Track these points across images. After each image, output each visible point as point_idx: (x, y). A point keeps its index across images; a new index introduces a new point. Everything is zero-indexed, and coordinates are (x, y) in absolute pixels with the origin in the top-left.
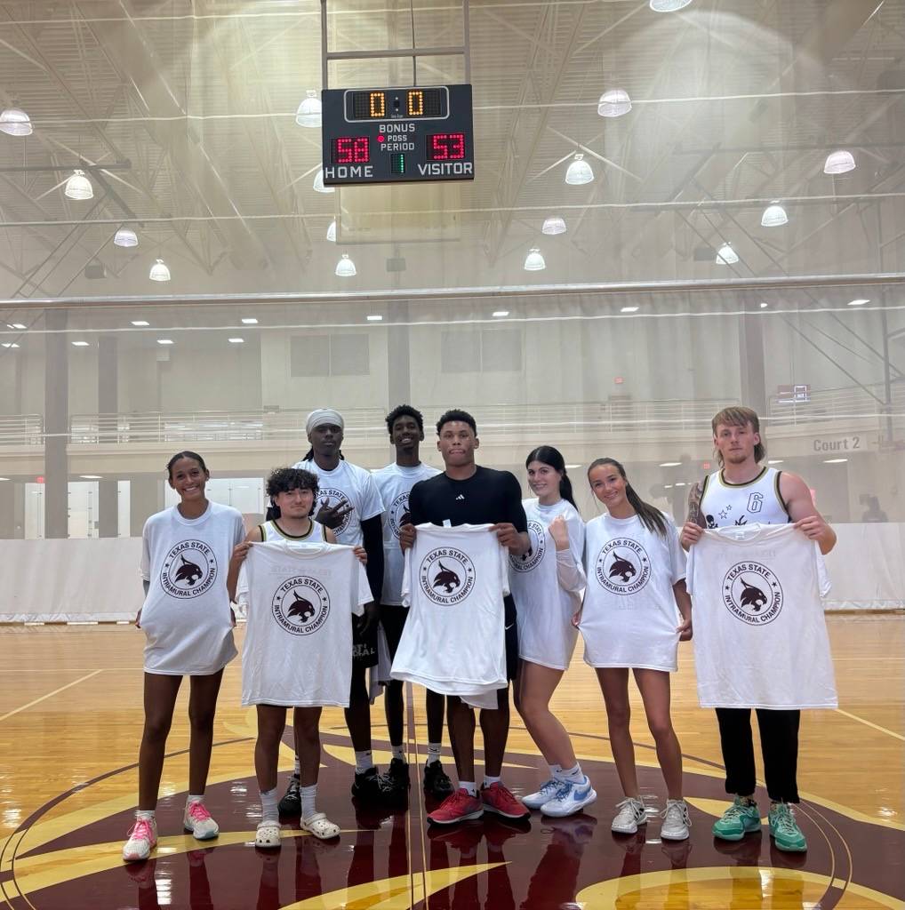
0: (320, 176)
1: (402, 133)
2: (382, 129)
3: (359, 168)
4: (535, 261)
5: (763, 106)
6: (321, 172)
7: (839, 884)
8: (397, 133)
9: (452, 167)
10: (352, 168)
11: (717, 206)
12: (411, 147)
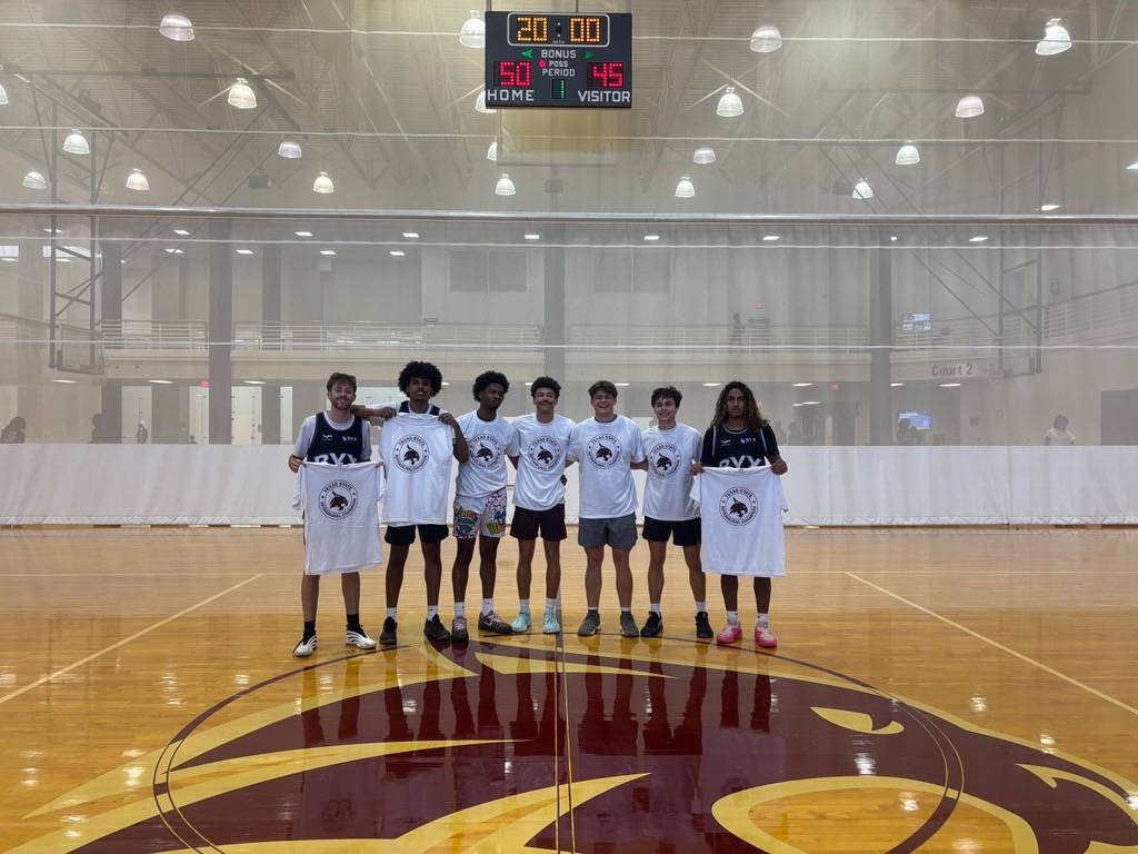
0: (482, 96)
1: (562, 59)
2: (544, 54)
3: (521, 92)
4: (685, 188)
5: (904, 49)
6: (484, 93)
7: (952, 794)
8: (558, 59)
9: (610, 95)
10: (514, 92)
11: (858, 144)
12: (571, 73)
